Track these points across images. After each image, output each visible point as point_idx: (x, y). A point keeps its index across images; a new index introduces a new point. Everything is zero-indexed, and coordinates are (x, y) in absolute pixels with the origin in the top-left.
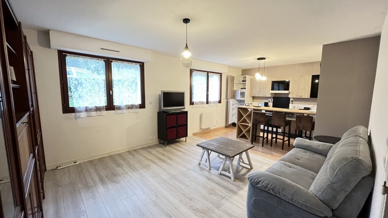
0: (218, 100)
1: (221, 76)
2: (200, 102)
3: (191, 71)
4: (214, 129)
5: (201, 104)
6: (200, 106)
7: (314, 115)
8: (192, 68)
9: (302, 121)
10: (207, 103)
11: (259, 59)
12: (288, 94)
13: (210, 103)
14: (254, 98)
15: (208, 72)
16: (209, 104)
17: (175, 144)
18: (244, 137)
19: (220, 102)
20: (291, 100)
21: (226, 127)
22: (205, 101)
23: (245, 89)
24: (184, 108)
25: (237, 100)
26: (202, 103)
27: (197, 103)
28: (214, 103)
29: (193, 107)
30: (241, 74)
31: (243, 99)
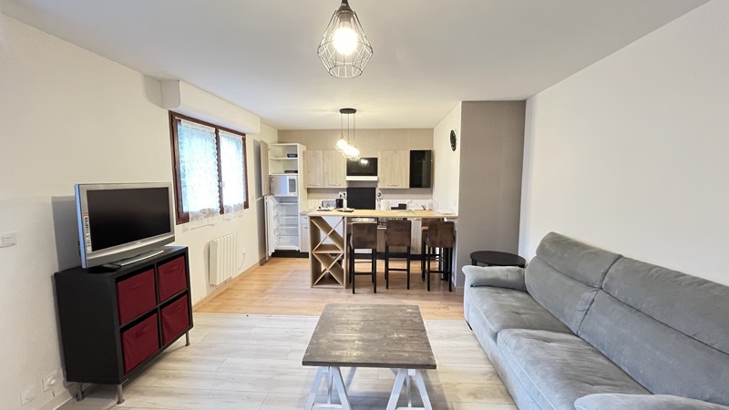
0: (242, 200)
1: (244, 140)
2: (203, 211)
3: (174, 118)
4: (240, 275)
5: (208, 216)
6: (205, 221)
7: (454, 218)
8: (174, 110)
9: (439, 232)
10: (222, 212)
11: (343, 111)
12: (376, 182)
13: (228, 212)
14: (309, 190)
15: (217, 128)
16: (225, 215)
17: (152, 371)
18: (329, 280)
19: (246, 206)
20: (378, 192)
21: (263, 262)
22: (216, 207)
23: (296, 172)
24: (172, 240)
25: (277, 198)
26: (208, 213)
27: (197, 217)
28: (236, 208)
29: (185, 230)
30: (276, 139)
31: (292, 195)
